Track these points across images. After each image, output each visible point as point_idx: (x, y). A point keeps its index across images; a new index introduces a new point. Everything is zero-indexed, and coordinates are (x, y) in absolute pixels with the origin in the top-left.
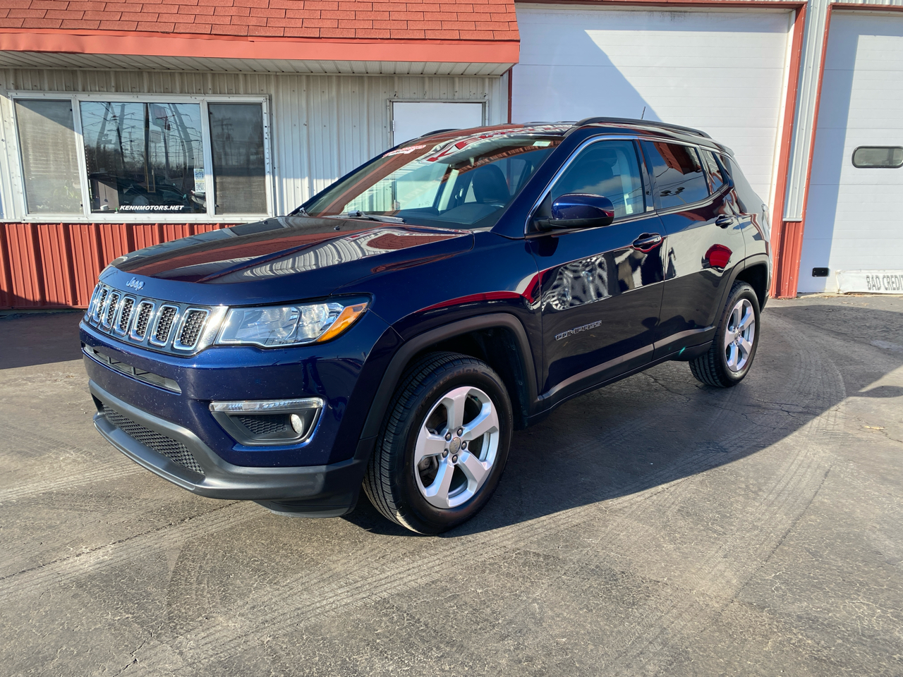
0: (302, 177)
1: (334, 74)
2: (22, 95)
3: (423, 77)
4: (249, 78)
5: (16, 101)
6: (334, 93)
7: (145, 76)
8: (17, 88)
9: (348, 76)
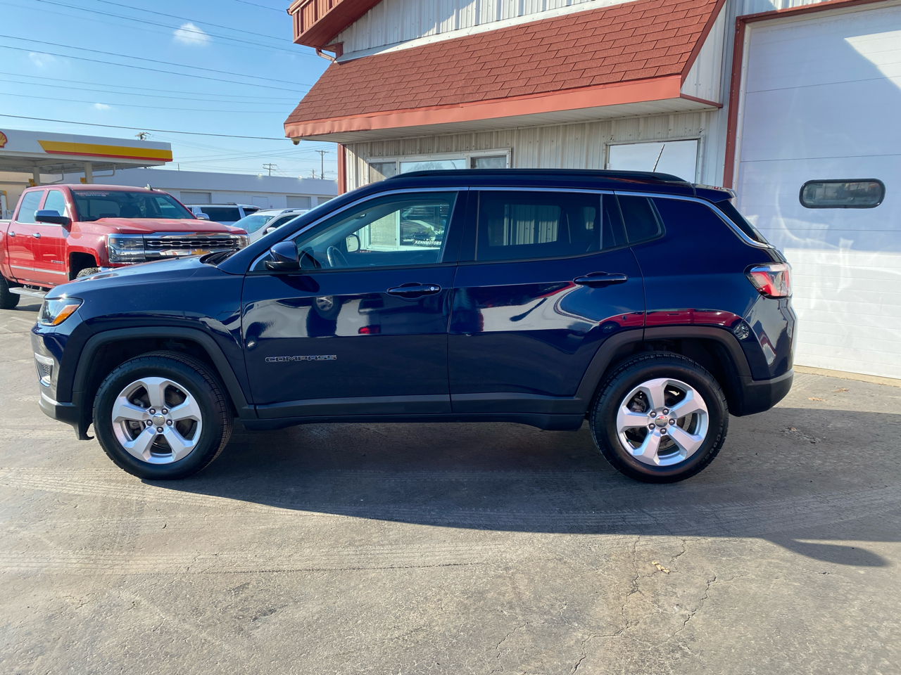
0: (531, 220)
1: (561, 124)
2: (373, 160)
3: (639, 118)
4: (499, 134)
5: (370, 164)
6: (560, 142)
7: (436, 139)
8: (371, 155)
9: (573, 125)
